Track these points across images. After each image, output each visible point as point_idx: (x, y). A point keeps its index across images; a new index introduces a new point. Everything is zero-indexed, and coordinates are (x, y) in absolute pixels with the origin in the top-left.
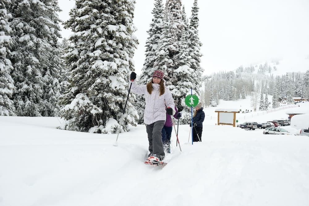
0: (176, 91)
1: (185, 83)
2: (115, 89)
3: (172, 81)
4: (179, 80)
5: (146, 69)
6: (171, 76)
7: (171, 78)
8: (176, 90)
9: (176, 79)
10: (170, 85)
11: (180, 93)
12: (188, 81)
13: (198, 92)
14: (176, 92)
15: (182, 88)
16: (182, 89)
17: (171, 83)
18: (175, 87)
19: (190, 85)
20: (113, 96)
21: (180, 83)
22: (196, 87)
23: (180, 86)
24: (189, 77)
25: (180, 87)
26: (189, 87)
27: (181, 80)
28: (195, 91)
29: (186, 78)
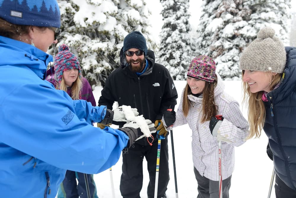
0: (249, 29)
1: (263, 15)
2: (84, 25)
3: (243, 15)
4: (254, 11)
5: (206, 5)
6: (241, 7)
7: (240, 10)
8: (249, 27)
9: (249, 11)
10: (239, 21)
11: (255, 31)
12: (268, 12)
13: (285, 26)
14: (248, 31)
15: (259, 23)
16: (258, 25)
17: (240, 18)
18: (247, 24)
19: (271, 17)
20: (86, 40)
21: (255, 16)
22: (282, 20)
23: (254, 21)
24: (270, 4)
25: (256, 23)
26: (270, 21)
27: (257, 12)
28: (280, 25)
29: (264, 7)
